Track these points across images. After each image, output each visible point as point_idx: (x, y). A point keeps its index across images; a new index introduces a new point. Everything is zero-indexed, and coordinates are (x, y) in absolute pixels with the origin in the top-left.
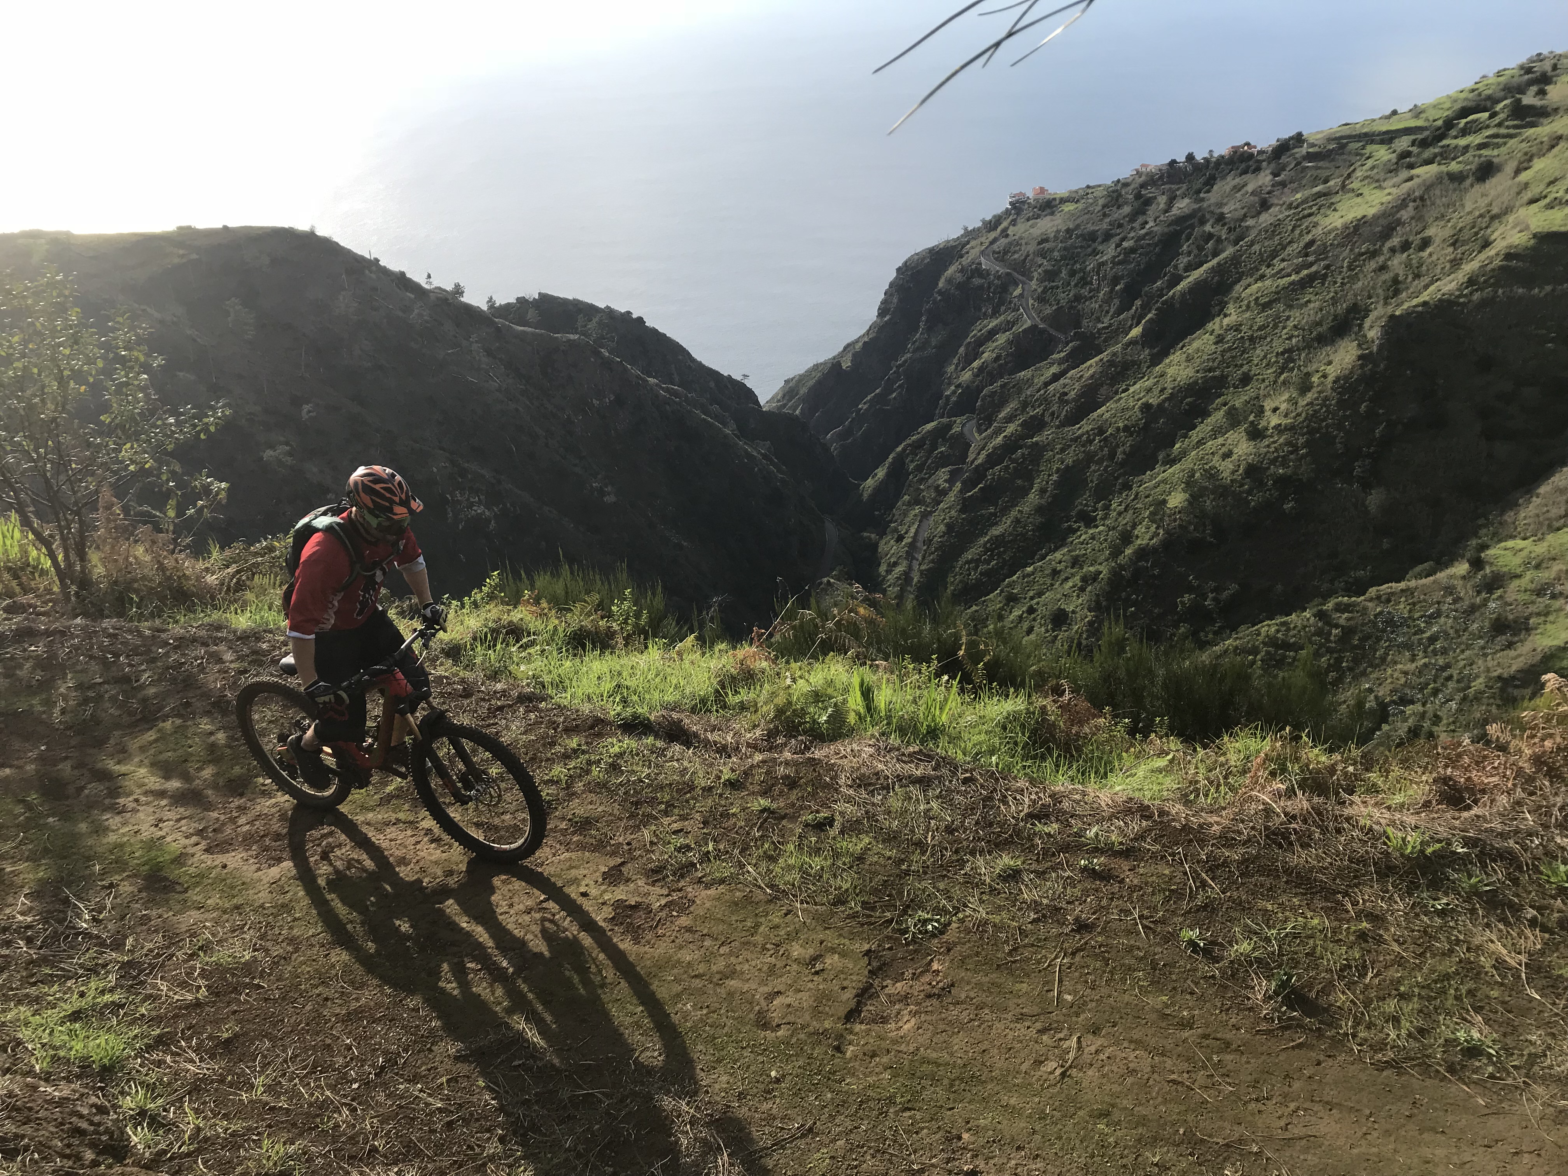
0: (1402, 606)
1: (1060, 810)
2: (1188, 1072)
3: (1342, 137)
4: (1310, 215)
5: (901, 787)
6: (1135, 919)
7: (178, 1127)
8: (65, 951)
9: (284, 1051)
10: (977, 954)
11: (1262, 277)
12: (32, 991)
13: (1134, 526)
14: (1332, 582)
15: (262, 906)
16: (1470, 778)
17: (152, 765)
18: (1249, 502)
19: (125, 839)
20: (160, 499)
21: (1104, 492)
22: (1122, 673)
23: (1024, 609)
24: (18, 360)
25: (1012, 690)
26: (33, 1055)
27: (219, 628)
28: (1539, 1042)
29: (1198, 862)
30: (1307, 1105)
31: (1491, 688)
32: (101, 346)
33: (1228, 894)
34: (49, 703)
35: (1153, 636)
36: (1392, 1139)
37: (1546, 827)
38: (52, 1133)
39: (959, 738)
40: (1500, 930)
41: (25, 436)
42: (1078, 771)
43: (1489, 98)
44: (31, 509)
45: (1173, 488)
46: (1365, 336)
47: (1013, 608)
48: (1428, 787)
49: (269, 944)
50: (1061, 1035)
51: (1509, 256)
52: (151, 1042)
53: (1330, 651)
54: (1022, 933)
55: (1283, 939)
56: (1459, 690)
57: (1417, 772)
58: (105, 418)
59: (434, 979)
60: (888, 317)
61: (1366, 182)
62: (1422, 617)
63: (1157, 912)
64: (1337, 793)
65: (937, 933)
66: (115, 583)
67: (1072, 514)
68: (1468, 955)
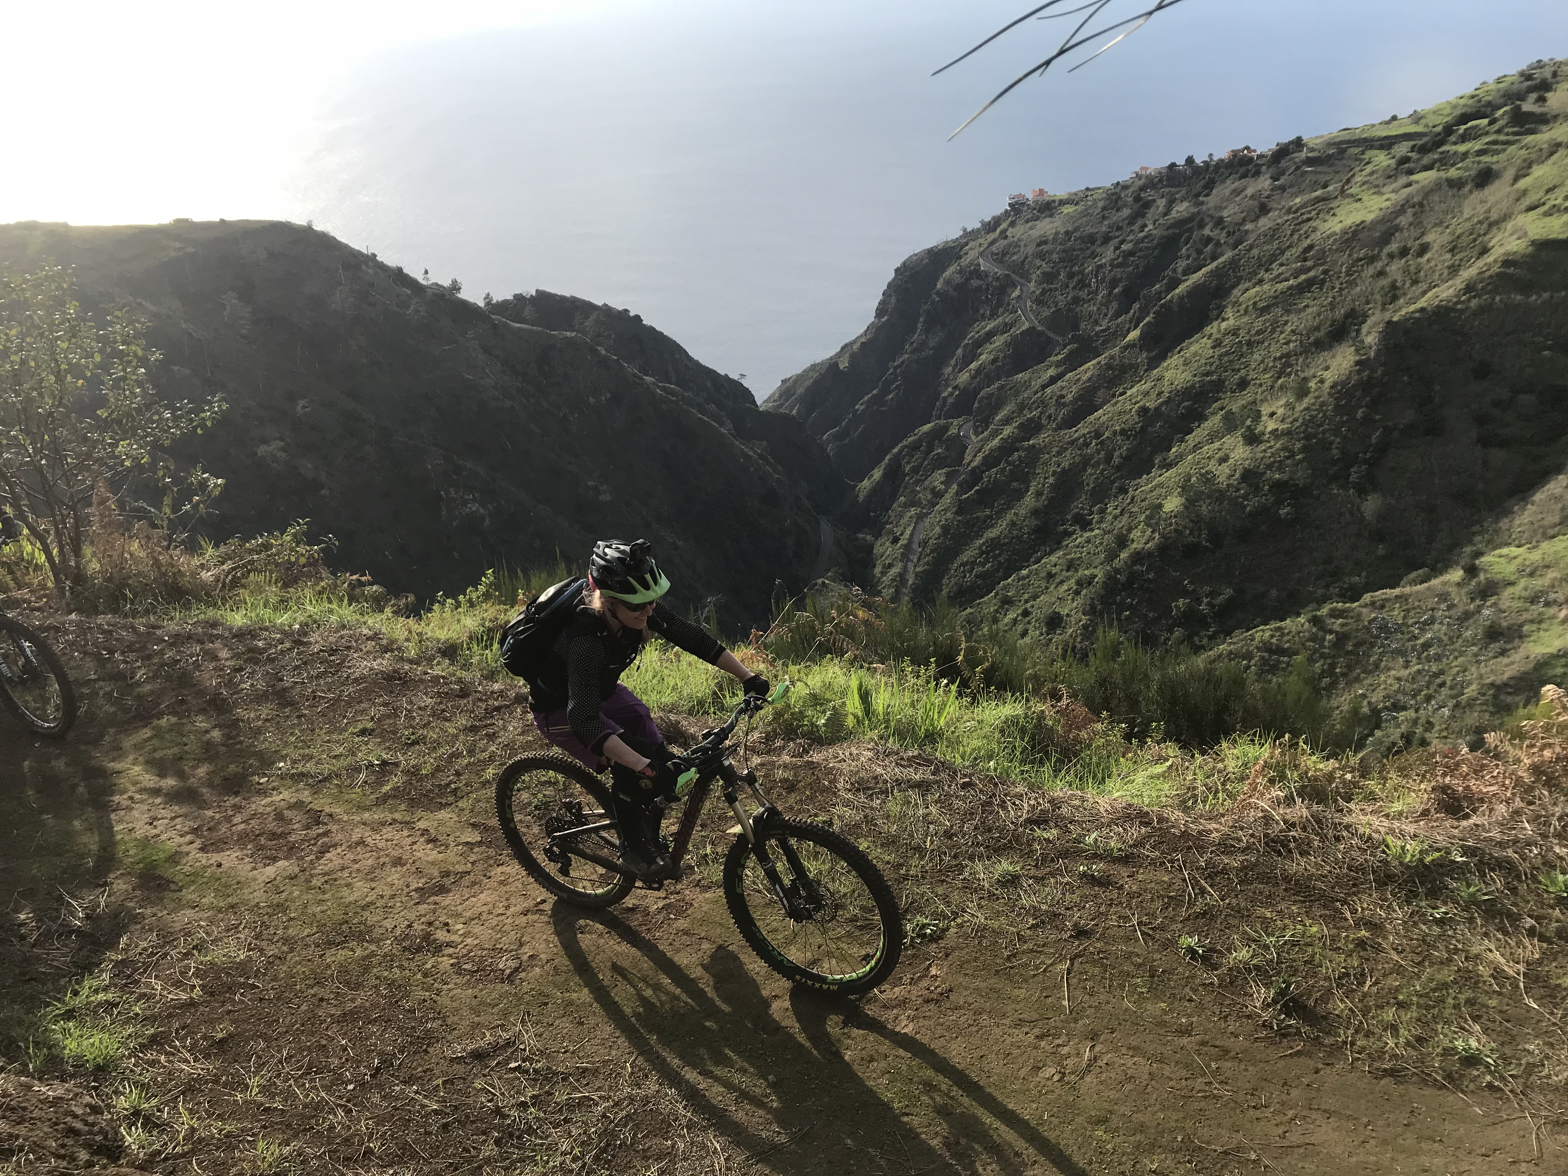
0: (1396, 613)
1: (1059, 816)
2: (1186, 1079)
3: (1341, 142)
4: (1309, 220)
5: (900, 791)
6: (1133, 925)
7: (172, 1127)
8: (58, 949)
9: (279, 1051)
10: (976, 959)
11: (1261, 282)
12: (26, 989)
13: (1130, 530)
14: (1327, 587)
15: (257, 906)
16: (1468, 786)
17: (147, 763)
18: (1245, 507)
19: (120, 837)
20: (156, 494)
21: (1100, 495)
22: (1117, 677)
23: (1019, 612)
24: (16, 353)
25: (1009, 694)
26: (27, 1053)
27: (214, 625)
28: (1537, 1052)
29: (1197, 869)
30: (1305, 1113)
31: (1484, 695)
32: (99, 339)
33: (1227, 901)
35: (1148, 640)
36: (1390, 1147)
37: (1544, 836)
38: (46, 1133)
39: (959, 743)
40: (1499, 940)
41: (21, 430)
42: (1076, 776)
43: (1489, 104)
44: (26, 503)
45: (1169, 493)
46: (1362, 342)
47: (1007, 610)
48: (1426, 796)
49: (264, 944)
50: (1059, 1041)
51: (1506, 263)
52: (145, 1041)
53: (1323, 656)
54: (1021, 938)
55: (1282, 946)
56: (1452, 697)
57: (1415, 780)
58: (102, 413)
59: (430, 980)
60: (886, 318)
61: (1365, 187)
62: (1416, 623)
63: (1156, 918)
64: (1336, 801)
65: (935, 938)
66: (110, 579)
67: (1068, 517)
68: (1466, 964)
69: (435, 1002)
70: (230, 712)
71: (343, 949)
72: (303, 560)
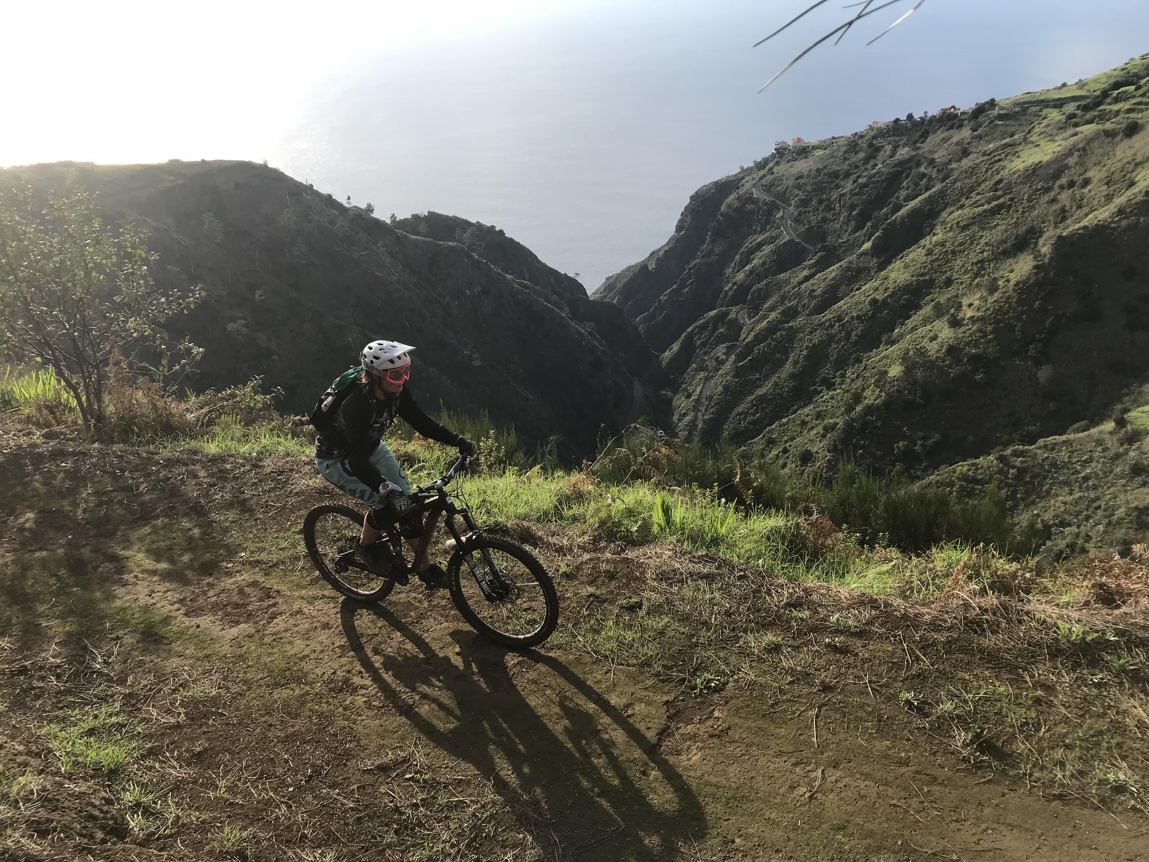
0: (1063, 453)
1: (810, 601)
2: (905, 799)
3: (1024, 103)
4: (1000, 160)
5: (692, 581)
6: (865, 683)
7: (163, 815)
8: (84, 684)
9: (240, 762)
10: (748, 706)
11: (962, 207)
12: (60, 713)
13: (863, 390)
14: (1011, 434)
15: (225, 656)
16: (1119, 584)
17: (147, 551)
18: (949, 374)
19: (128, 604)
20: (155, 357)
21: (841, 364)
22: (853, 499)
23: (780, 450)
24: (57, 255)
25: (773, 510)
26: (60, 760)
27: (195, 453)
29: (914, 642)
30: (994, 826)
31: (1130, 515)
32: (115, 245)
33: (936, 667)
34: (75, 504)
35: (877, 472)
36: (1058, 852)
38: (73, 818)
39: (735, 545)
40: (1141, 699)
41: (60, 311)
42: (823, 572)
43: (1136, 75)
44: (63, 363)
45: (893, 362)
46: (1039, 251)
47: (772, 448)
48: (1087, 591)
49: (230, 684)
50: (809, 768)
52: (145, 752)
53: (1007, 485)
54: (782, 692)
55: (978, 701)
56: (1105, 517)
57: (1078, 579)
58: (117, 299)
59: (348, 713)
60: (683, 232)
61: (1042, 136)
62: (1078, 461)
63: (882, 679)
64: (1018, 593)
65: (718, 690)
66: (122, 418)
67: (818, 380)
68: (1117, 717)
69: (352, 729)
70: (206, 515)
71: (286, 688)
72: (260, 405)
